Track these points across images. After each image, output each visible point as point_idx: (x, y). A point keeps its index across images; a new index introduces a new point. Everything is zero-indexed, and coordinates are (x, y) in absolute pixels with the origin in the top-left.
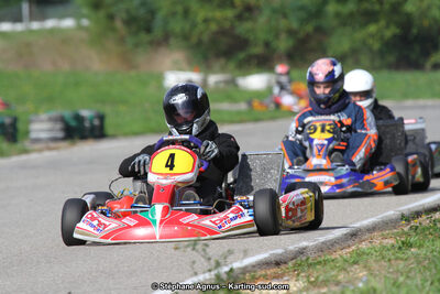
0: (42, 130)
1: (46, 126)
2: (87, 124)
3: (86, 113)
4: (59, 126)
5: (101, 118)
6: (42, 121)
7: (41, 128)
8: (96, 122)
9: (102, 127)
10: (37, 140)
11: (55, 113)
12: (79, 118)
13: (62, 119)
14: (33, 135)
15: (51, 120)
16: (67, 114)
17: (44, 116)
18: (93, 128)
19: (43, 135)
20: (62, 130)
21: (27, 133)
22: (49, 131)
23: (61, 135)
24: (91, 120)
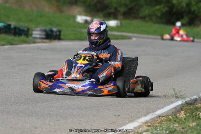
0: (37, 34)
1: (38, 33)
2: (54, 34)
3: (55, 29)
4: (44, 33)
5: (60, 31)
6: (37, 31)
7: (37, 33)
8: (58, 33)
9: (60, 35)
10: (35, 38)
11: (43, 28)
12: (52, 31)
13: (45, 31)
14: (34, 36)
15: (41, 30)
16: (48, 28)
17: (38, 29)
18: (56, 35)
19: (38, 36)
20: (45, 35)
21: (31, 35)
22: (40, 35)
23: (44, 37)
24: (56, 32)
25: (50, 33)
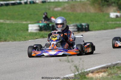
0: (71, 29)
2: (84, 27)
3: (84, 24)
4: (76, 27)
5: (88, 25)
6: (71, 26)
8: (87, 27)
11: (74, 24)
12: (82, 25)
15: (73, 26)
16: (78, 24)
18: (86, 28)
22: (73, 29)
23: (76, 30)
25: (80, 27)
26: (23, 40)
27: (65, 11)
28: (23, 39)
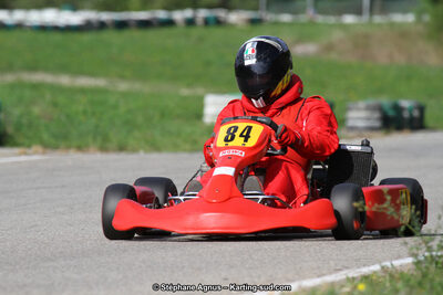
0: (359, 119)
1: (363, 114)
2: (406, 115)
3: (406, 104)
4: (377, 115)
5: (421, 109)
6: (358, 109)
7: (358, 116)
8: (416, 113)
9: (422, 118)
10: (352, 128)
11: (372, 101)
12: (398, 109)
13: (380, 108)
14: (350, 123)
15: (368, 108)
16: (386, 101)
17: (362, 104)
19: (361, 124)
20: (379, 119)
21: (344, 121)
22: (368, 119)
23: (378, 124)
24: (410, 111)
25: (391, 113)
26: (185, 150)
27: (333, 56)
28: (188, 146)
